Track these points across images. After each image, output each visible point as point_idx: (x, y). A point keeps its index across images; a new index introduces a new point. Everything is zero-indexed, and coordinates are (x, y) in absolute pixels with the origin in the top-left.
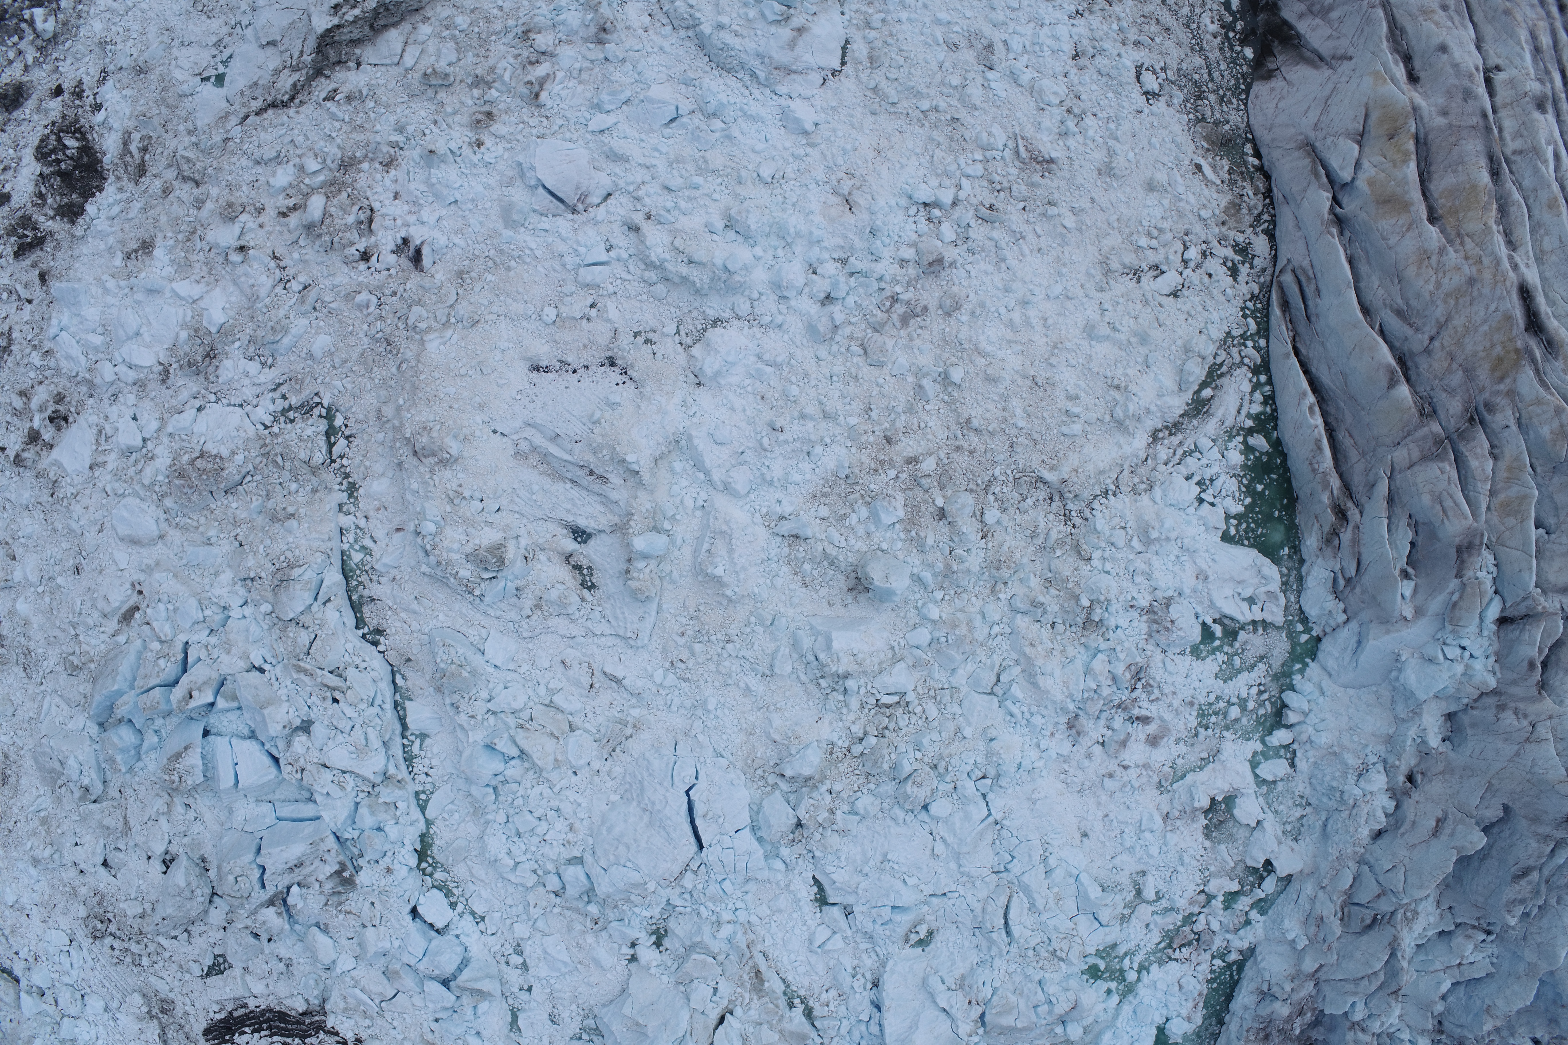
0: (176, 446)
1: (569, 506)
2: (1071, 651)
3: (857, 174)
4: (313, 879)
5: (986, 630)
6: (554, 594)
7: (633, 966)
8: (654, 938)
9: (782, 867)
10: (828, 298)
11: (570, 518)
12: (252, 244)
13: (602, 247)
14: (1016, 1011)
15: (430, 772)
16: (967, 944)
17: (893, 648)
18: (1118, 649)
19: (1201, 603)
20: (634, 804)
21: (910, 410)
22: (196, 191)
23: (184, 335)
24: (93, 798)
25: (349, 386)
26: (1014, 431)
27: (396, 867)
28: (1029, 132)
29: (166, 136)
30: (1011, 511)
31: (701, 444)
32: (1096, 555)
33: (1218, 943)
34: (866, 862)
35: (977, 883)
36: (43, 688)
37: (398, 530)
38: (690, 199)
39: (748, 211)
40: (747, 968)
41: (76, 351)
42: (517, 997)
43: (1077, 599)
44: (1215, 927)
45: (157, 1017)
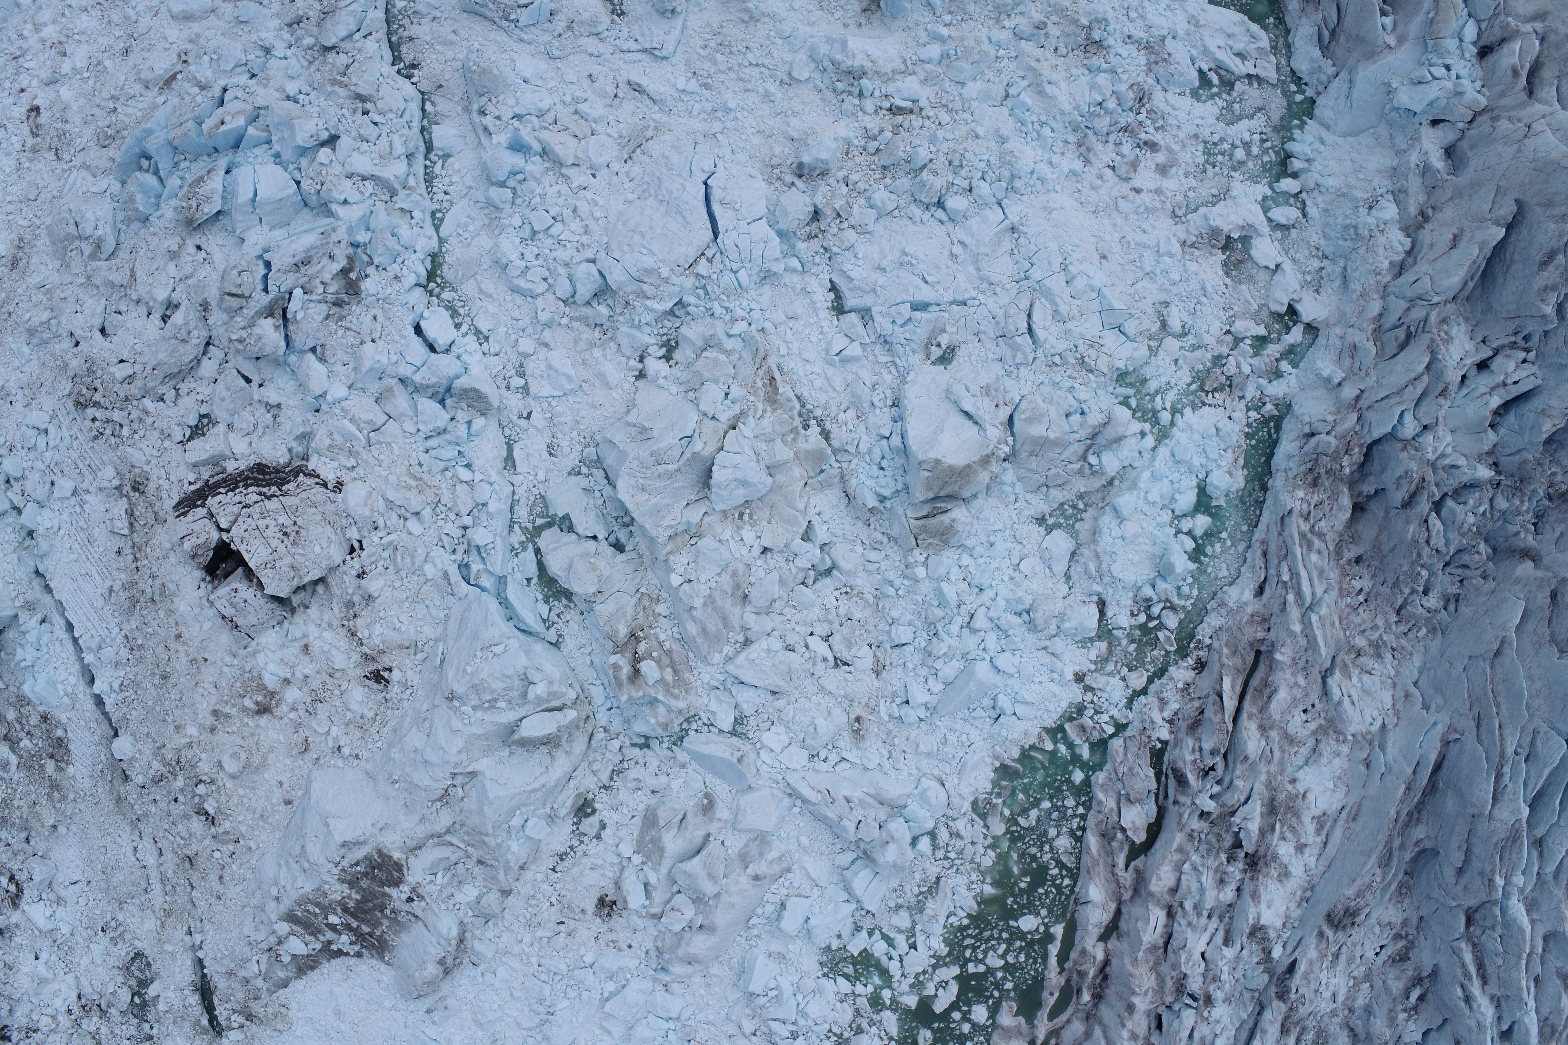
2: (1074, 71)
4: (318, 281)
5: (992, 52)
7: (641, 383)
8: (664, 350)
14: (1046, 420)
15: (450, 189)
16: (990, 356)
17: (905, 62)
18: (1120, 70)
19: (1195, 46)
20: (651, 198)
24: (103, 257)
27: (404, 273)
33: (1251, 392)
34: (885, 257)
35: (998, 290)
36: (71, 164)
40: (761, 373)
42: (515, 425)
43: (1076, 22)
44: (1246, 370)
45: (127, 496)
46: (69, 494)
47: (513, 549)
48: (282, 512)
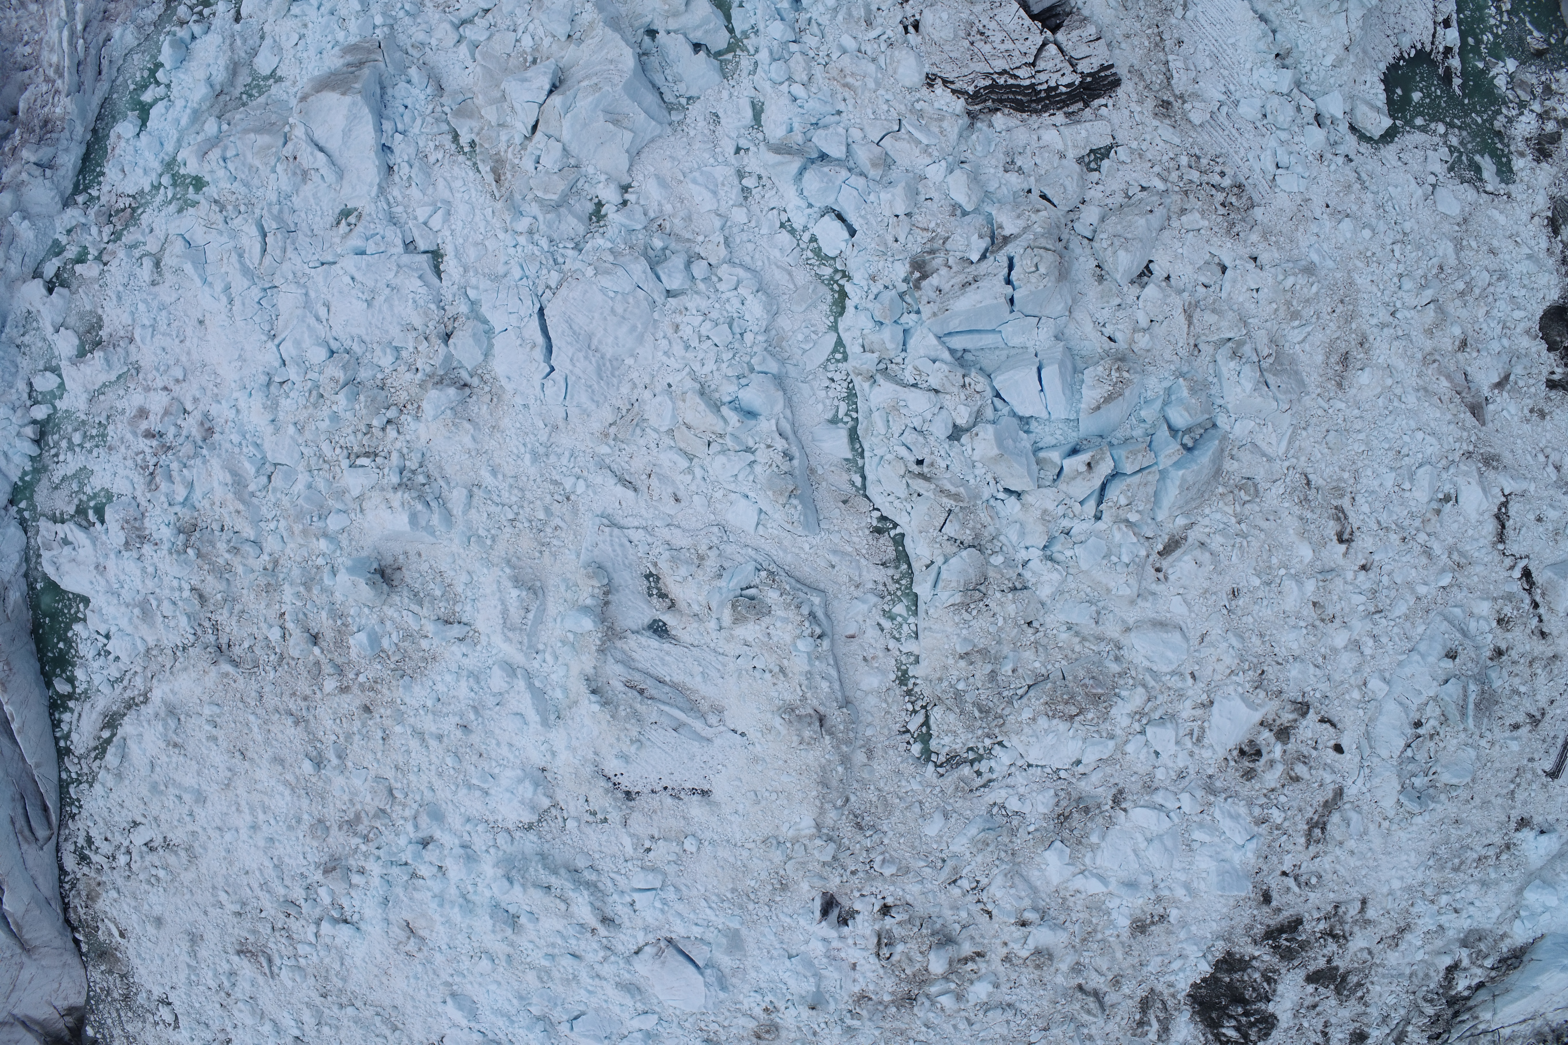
0: (1106, 726)
1: (667, 658)
2: (206, 503)
3: (403, 956)
4: (954, 270)
5: (281, 525)
6: (683, 571)
7: (626, 180)
8: (603, 212)
9: (470, 292)
10: (425, 843)
11: (666, 646)
12: (1013, 928)
13: (637, 906)
14: (255, 150)
15: (828, 383)
16: (303, 215)
17: (362, 511)
18: (166, 505)
19: (103, 543)
20: (608, 356)
21: (349, 737)
22: (1081, 981)
23: (1094, 839)
24: (1230, 344)
25: (904, 783)
26: (259, 711)
27: (864, 283)
28: (261, 980)
29: (1120, 1035)
30: (260, 637)
31: (533, 717)
32: (186, 594)
33: (93, 213)
34: (388, 300)
35: (291, 277)
36: (1286, 464)
37: (853, 637)
38: (553, 945)
39: (494, 932)
40: (507, 185)
41: (1226, 824)
42: (752, 140)
43: (199, 555)
44: (94, 230)
45: (1175, 96)
46: (1242, 101)
47: (756, 33)
48: (988, 56)
